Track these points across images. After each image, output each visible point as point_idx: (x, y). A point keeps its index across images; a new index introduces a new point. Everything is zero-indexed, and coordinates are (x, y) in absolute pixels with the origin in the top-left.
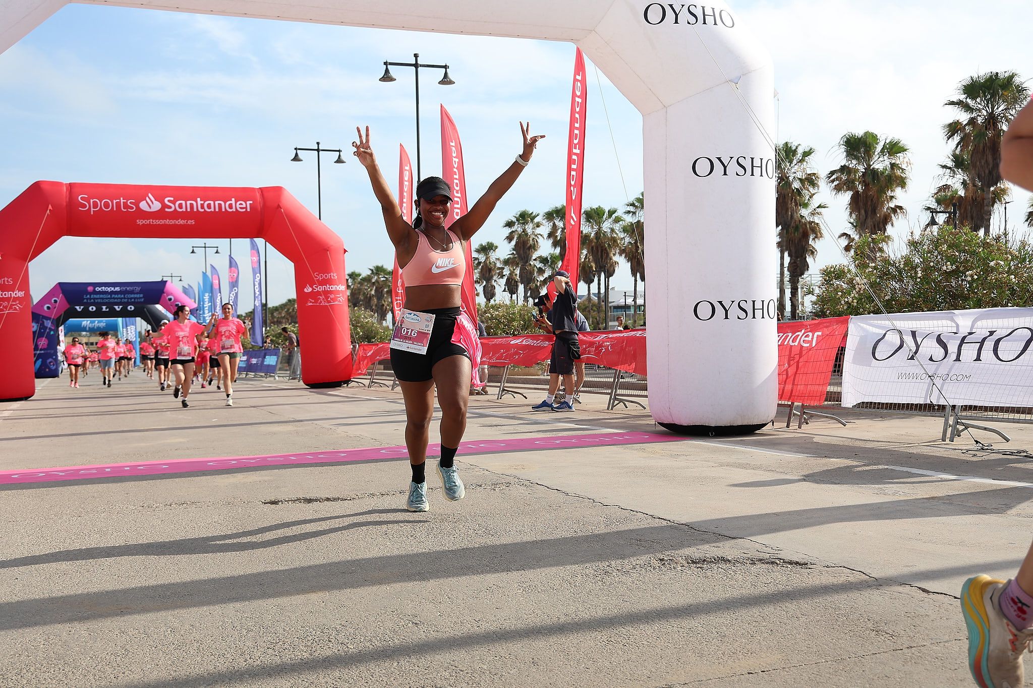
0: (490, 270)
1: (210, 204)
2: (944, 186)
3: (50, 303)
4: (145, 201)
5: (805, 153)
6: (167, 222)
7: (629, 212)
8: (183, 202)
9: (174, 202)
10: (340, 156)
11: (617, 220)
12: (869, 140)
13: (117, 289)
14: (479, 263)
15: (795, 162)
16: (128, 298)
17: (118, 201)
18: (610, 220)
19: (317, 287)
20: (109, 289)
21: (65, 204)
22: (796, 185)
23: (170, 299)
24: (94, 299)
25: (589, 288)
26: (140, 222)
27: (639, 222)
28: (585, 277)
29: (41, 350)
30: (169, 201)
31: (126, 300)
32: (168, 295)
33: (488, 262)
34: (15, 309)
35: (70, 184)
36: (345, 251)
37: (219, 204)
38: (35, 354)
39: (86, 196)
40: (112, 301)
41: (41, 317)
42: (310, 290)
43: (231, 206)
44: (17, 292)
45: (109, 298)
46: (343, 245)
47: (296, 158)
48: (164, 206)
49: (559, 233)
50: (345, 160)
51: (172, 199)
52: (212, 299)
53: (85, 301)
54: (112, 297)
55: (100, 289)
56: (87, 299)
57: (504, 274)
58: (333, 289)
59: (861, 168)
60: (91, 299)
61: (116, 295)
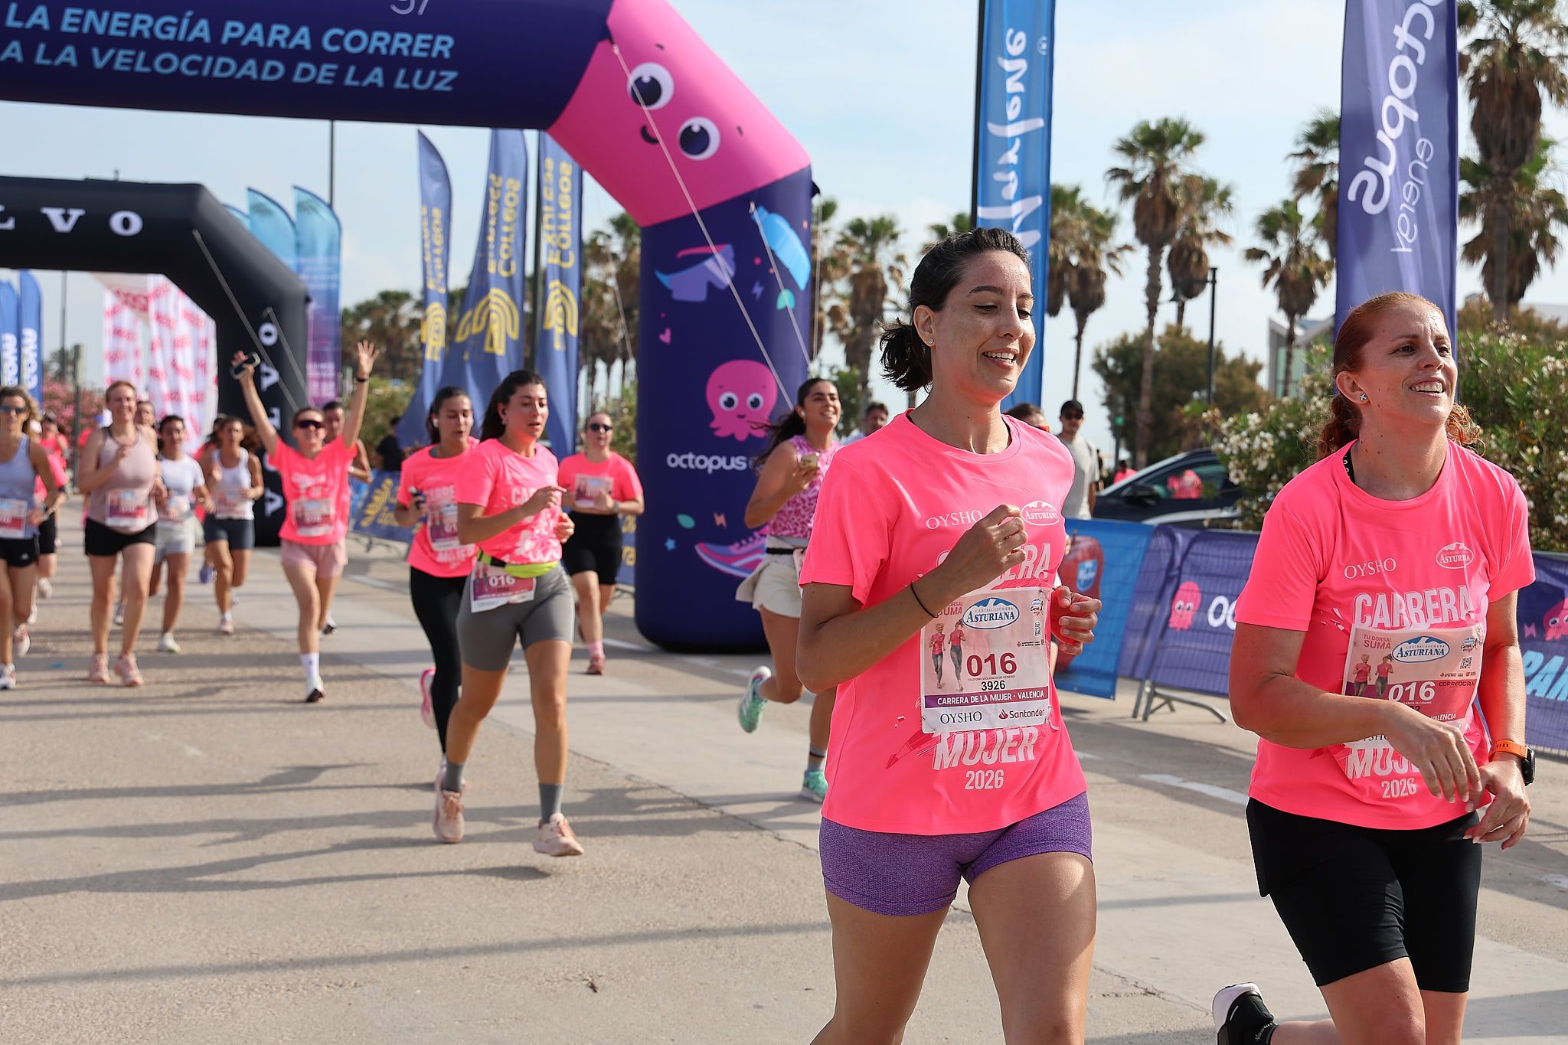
23: (650, 90)
24: (85, 41)
31: (324, 74)
40: (219, 67)
45: (198, 46)
53: (14, 50)
54: (227, 35)
56: (30, 38)
60: (56, 40)
61: (257, 27)
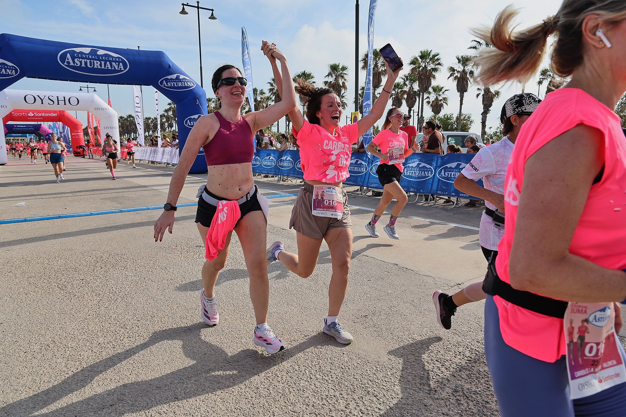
4: (29, 113)
6: (35, 118)
8: (39, 114)
13: (25, 126)
17: (23, 113)
20: (22, 126)
23: (43, 130)
26: (29, 118)
30: (35, 113)
43: (52, 115)
47: (80, 90)
48: (34, 115)
52: (57, 131)
60: (15, 129)
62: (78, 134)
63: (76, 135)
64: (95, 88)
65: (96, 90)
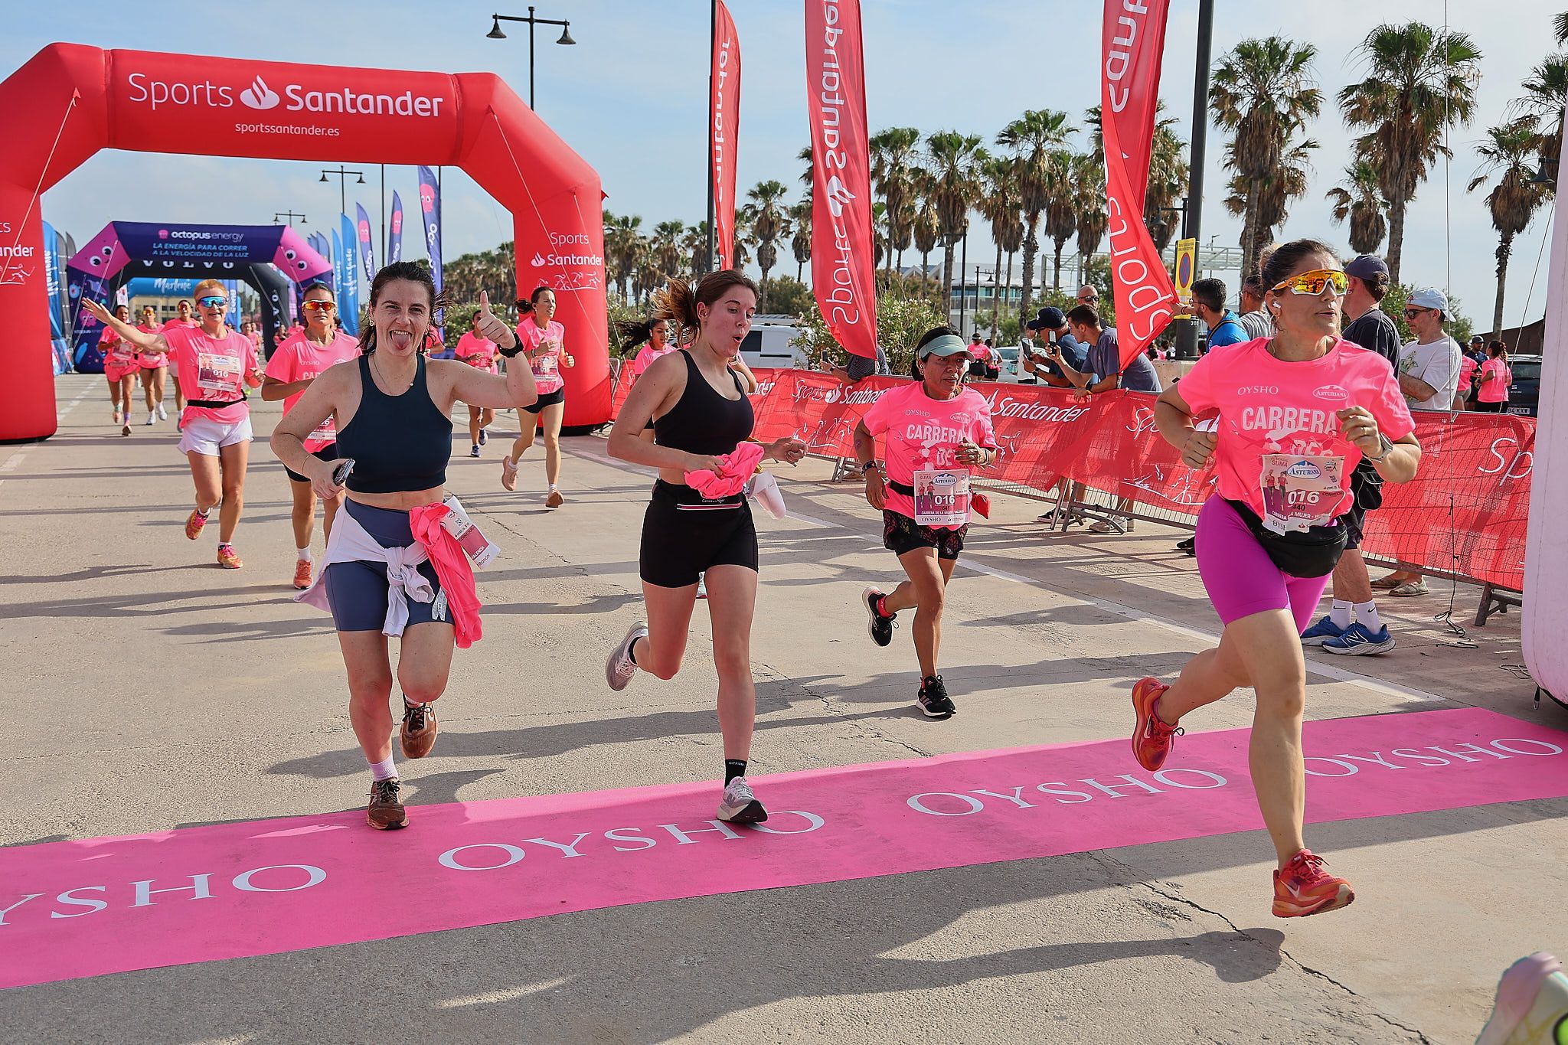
0: (772, 224)
1: (368, 99)
2: (1526, 117)
3: (100, 254)
4: (250, 90)
5: (1298, 55)
6: (291, 129)
7: (1004, 142)
8: (320, 95)
9: (303, 95)
10: (566, 32)
11: (980, 155)
12: (1418, 37)
13: (206, 236)
14: (755, 213)
15: (1283, 69)
16: (224, 251)
17: (202, 86)
18: (969, 154)
19: (554, 258)
20: (193, 236)
21: (104, 89)
22: (1283, 108)
23: (290, 256)
24: (170, 250)
25: (925, 258)
26: (241, 128)
27: (1018, 159)
28: (920, 241)
29: (86, 328)
30: (293, 91)
31: (220, 254)
32: (287, 249)
33: (769, 212)
34: (17, 279)
35: (114, 54)
36: (604, 195)
37: (382, 100)
38: (75, 336)
39: (144, 76)
40: (198, 254)
41: (85, 275)
42: (542, 262)
43: (404, 106)
44: (19, 248)
45: (193, 250)
46: (600, 185)
47: (495, 33)
48: (285, 100)
49: (887, 170)
50: (574, 40)
51: (299, 88)
53: (155, 252)
54: (198, 248)
55: (178, 235)
56: (159, 250)
57: (791, 230)
58: (582, 263)
59: (1398, 84)
60: (164, 250)
61: (205, 246)
62: (572, 259)
63: (557, 269)
64: (565, 23)
65: (571, 35)
